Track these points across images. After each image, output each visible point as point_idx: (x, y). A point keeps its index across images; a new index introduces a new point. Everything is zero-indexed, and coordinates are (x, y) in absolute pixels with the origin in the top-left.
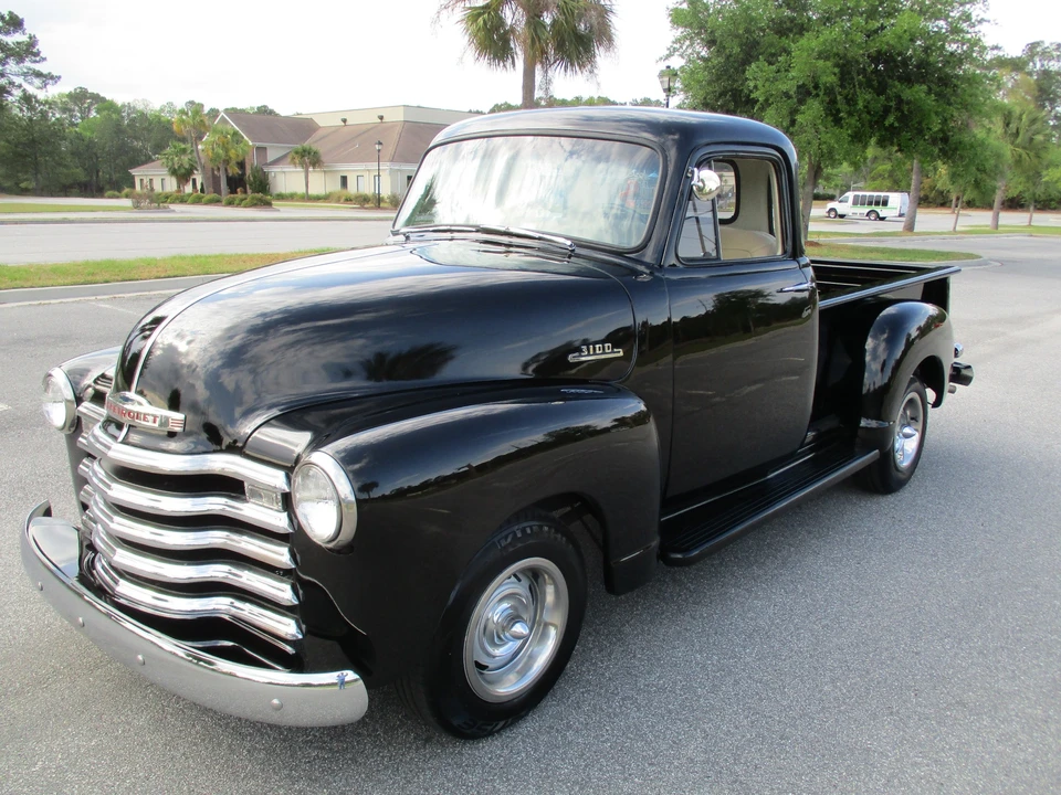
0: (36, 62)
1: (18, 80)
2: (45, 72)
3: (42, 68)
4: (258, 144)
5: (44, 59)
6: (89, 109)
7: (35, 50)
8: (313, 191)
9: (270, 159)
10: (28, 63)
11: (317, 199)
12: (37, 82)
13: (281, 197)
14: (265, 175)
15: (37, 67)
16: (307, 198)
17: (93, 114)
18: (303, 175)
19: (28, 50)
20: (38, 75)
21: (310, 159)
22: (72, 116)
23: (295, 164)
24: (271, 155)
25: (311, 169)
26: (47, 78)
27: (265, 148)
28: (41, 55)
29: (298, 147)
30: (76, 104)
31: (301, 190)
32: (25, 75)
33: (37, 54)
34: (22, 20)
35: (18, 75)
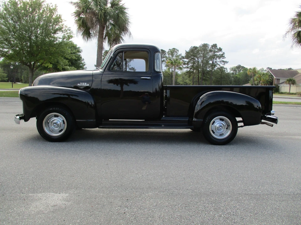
0: (223, 58)
1: (219, 63)
2: (225, 61)
3: (224, 60)
4: (277, 78)
5: (225, 58)
6: (240, 70)
7: (223, 56)
8: (291, 92)
9: (280, 82)
10: (221, 59)
11: (293, 94)
12: (223, 63)
13: (282, 93)
14: (279, 87)
15: (223, 60)
16: (290, 94)
17: (241, 71)
18: (289, 87)
19: (222, 56)
20: (223, 61)
21: (292, 82)
22: (236, 72)
23: (287, 84)
24: (281, 81)
25: (292, 85)
26: (225, 62)
27: (279, 79)
28: (225, 57)
29: (289, 79)
30: (237, 69)
31: (288, 91)
32: (220, 62)
33: (224, 57)
34: (222, 49)
35: (219, 62)
